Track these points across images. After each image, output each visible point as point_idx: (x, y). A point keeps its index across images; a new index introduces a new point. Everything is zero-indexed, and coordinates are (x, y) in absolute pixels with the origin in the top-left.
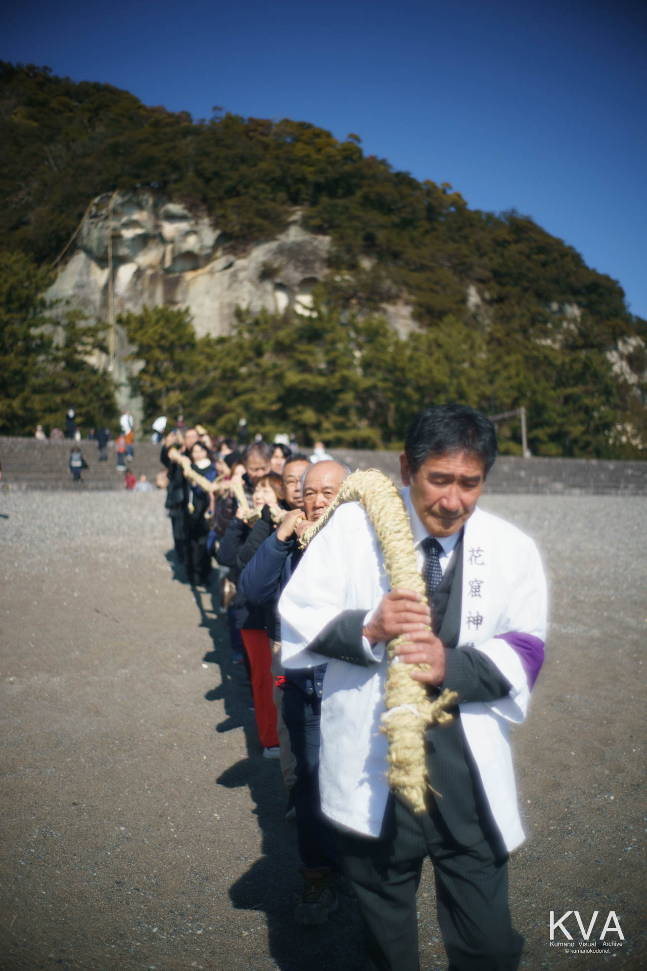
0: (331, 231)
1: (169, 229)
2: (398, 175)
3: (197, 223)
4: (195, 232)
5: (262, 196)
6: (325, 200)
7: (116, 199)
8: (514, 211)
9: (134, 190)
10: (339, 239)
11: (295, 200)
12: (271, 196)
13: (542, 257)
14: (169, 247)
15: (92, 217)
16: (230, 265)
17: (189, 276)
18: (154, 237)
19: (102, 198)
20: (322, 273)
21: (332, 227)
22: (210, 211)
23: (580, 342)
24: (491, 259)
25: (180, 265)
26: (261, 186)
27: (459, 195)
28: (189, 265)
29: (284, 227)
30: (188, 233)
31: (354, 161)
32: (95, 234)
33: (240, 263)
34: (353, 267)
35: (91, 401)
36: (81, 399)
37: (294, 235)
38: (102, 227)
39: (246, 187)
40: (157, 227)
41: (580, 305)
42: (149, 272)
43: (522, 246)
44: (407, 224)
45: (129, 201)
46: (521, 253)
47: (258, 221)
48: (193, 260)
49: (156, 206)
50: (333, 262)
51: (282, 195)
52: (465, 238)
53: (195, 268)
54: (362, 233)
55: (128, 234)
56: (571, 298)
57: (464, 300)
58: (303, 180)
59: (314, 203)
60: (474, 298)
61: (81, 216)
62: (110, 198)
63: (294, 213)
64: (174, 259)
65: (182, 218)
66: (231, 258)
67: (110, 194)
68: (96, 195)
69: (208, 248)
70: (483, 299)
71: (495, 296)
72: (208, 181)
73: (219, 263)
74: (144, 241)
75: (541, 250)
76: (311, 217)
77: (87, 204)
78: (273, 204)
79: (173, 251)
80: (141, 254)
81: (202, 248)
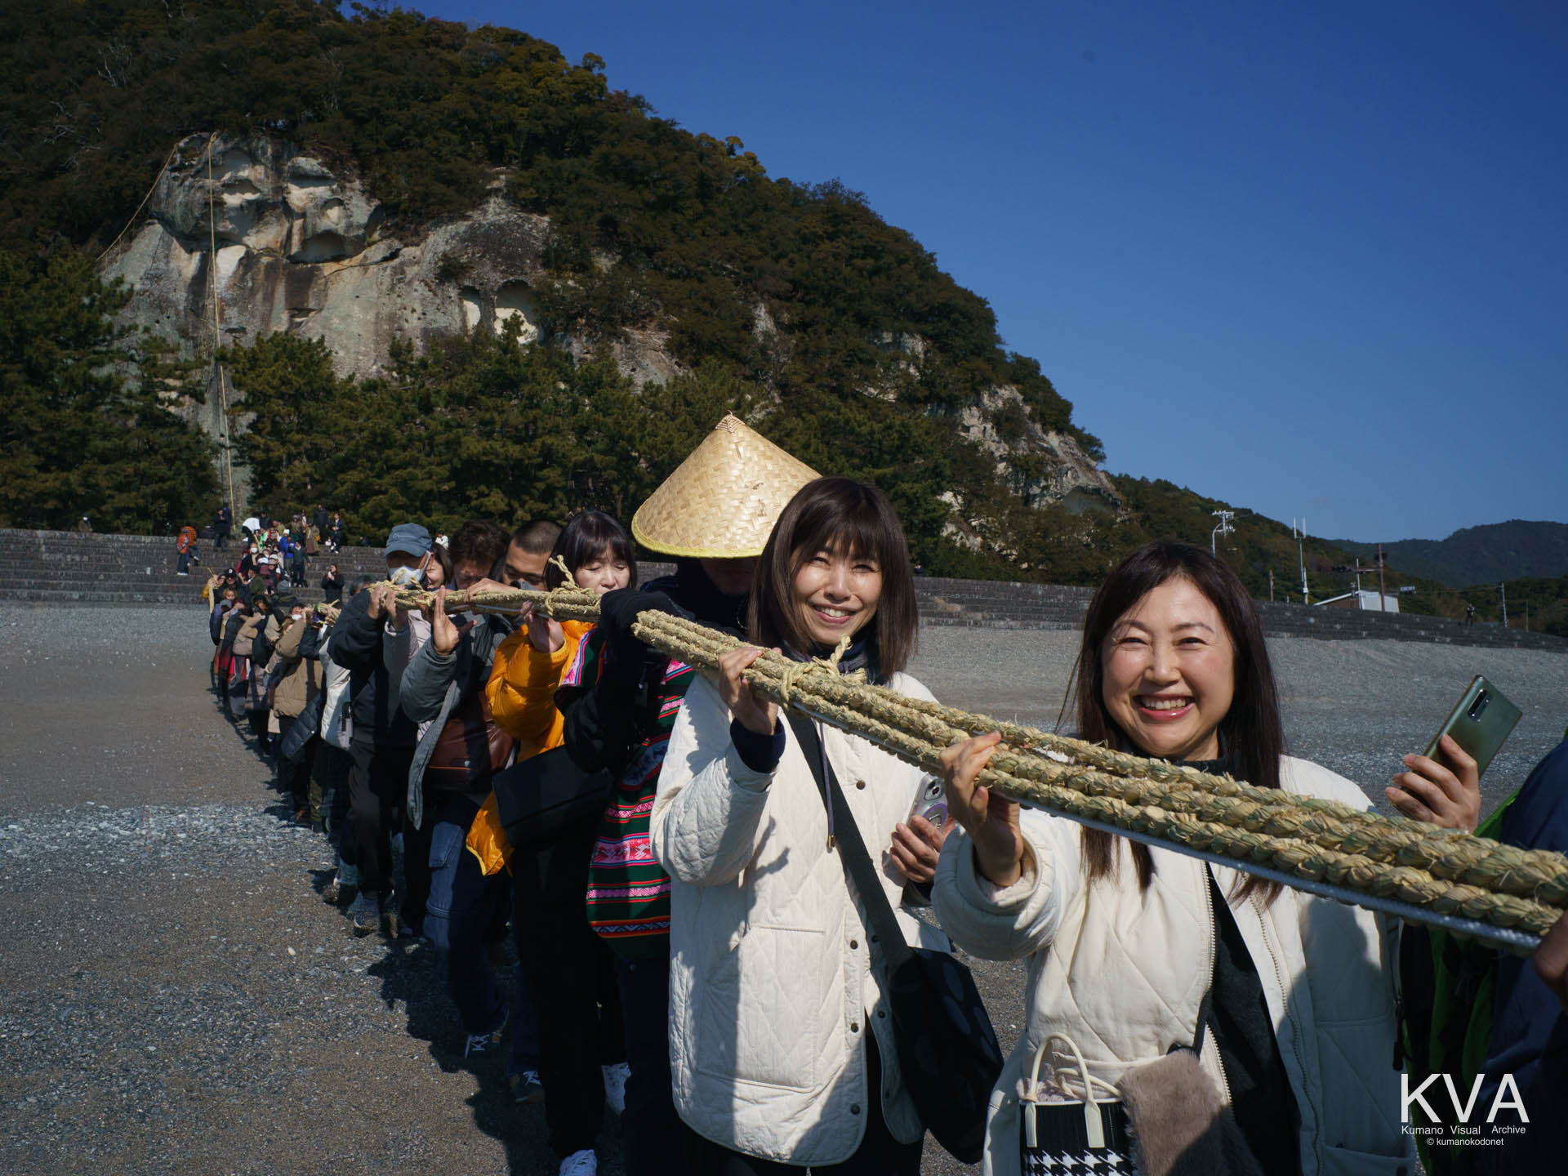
0: (551, 208)
1: (298, 195)
2: (657, 124)
3: (343, 189)
4: (340, 203)
5: (445, 150)
6: (543, 160)
7: (215, 144)
8: (836, 185)
9: (244, 132)
10: (563, 222)
11: (497, 156)
12: (460, 149)
13: (870, 262)
14: (298, 223)
15: (174, 170)
16: (394, 255)
17: (328, 268)
18: (274, 206)
19: (192, 140)
20: (535, 275)
21: (552, 202)
22: (364, 170)
23: (922, 392)
24: (792, 263)
25: (314, 251)
26: (444, 134)
27: (752, 159)
28: (328, 252)
29: (480, 198)
30: (327, 204)
31: (590, 102)
32: (180, 197)
33: (409, 252)
34: (583, 267)
35: (178, 473)
36: (163, 469)
37: (495, 212)
38: (191, 187)
39: (421, 135)
40: (280, 190)
41: (925, 336)
42: (265, 260)
43: (841, 245)
44: (666, 204)
45: (236, 148)
46: (836, 256)
47: (440, 188)
48: (337, 246)
49: (277, 158)
50: (552, 260)
51: (477, 147)
52: (755, 228)
53: (337, 259)
54: (598, 216)
55: (233, 200)
56: (911, 325)
57: (749, 324)
58: (511, 126)
59: (526, 165)
60: (764, 322)
61: (157, 166)
62: (206, 141)
63: (496, 177)
64: (304, 243)
65: (320, 179)
66: (397, 244)
67: (205, 135)
68: (183, 135)
69: (359, 227)
70: (778, 323)
71: (796, 319)
72: (361, 122)
73: (377, 251)
74: (257, 212)
75: (868, 251)
76: (520, 186)
77: (168, 147)
78: (462, 162)
79: (304, 228)
80: (252, 231)
81: (349, 226)
